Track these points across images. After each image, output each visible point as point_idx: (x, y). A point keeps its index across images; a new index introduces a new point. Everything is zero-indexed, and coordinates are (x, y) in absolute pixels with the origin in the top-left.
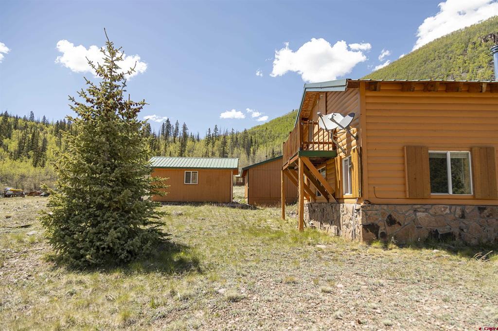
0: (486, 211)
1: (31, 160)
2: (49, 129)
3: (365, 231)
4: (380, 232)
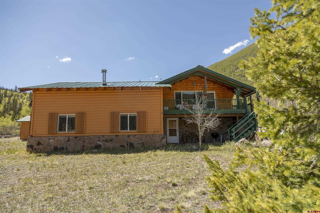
0: (78, 138)
1: (11, 116)
2: (26, 96)
3: (28, 148)
4: (34, 148)
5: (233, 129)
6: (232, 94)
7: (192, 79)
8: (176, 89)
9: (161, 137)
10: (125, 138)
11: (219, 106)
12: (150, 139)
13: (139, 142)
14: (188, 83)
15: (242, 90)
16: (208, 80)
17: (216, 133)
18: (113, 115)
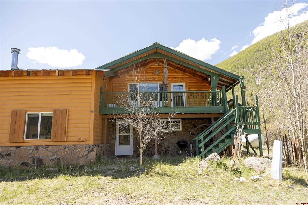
5: (201, 137)
6: (208, 87)
7: (153, 66)
8: (131, 79)
9: (87, 149)
10: (31, 151)
11: (189, 102)
12: (70, 152)
13: (53, 157)
14: (148, 72)
15: (220, 80)
16: (168, 64)
17: (184, 142)
18: (16, 114)
